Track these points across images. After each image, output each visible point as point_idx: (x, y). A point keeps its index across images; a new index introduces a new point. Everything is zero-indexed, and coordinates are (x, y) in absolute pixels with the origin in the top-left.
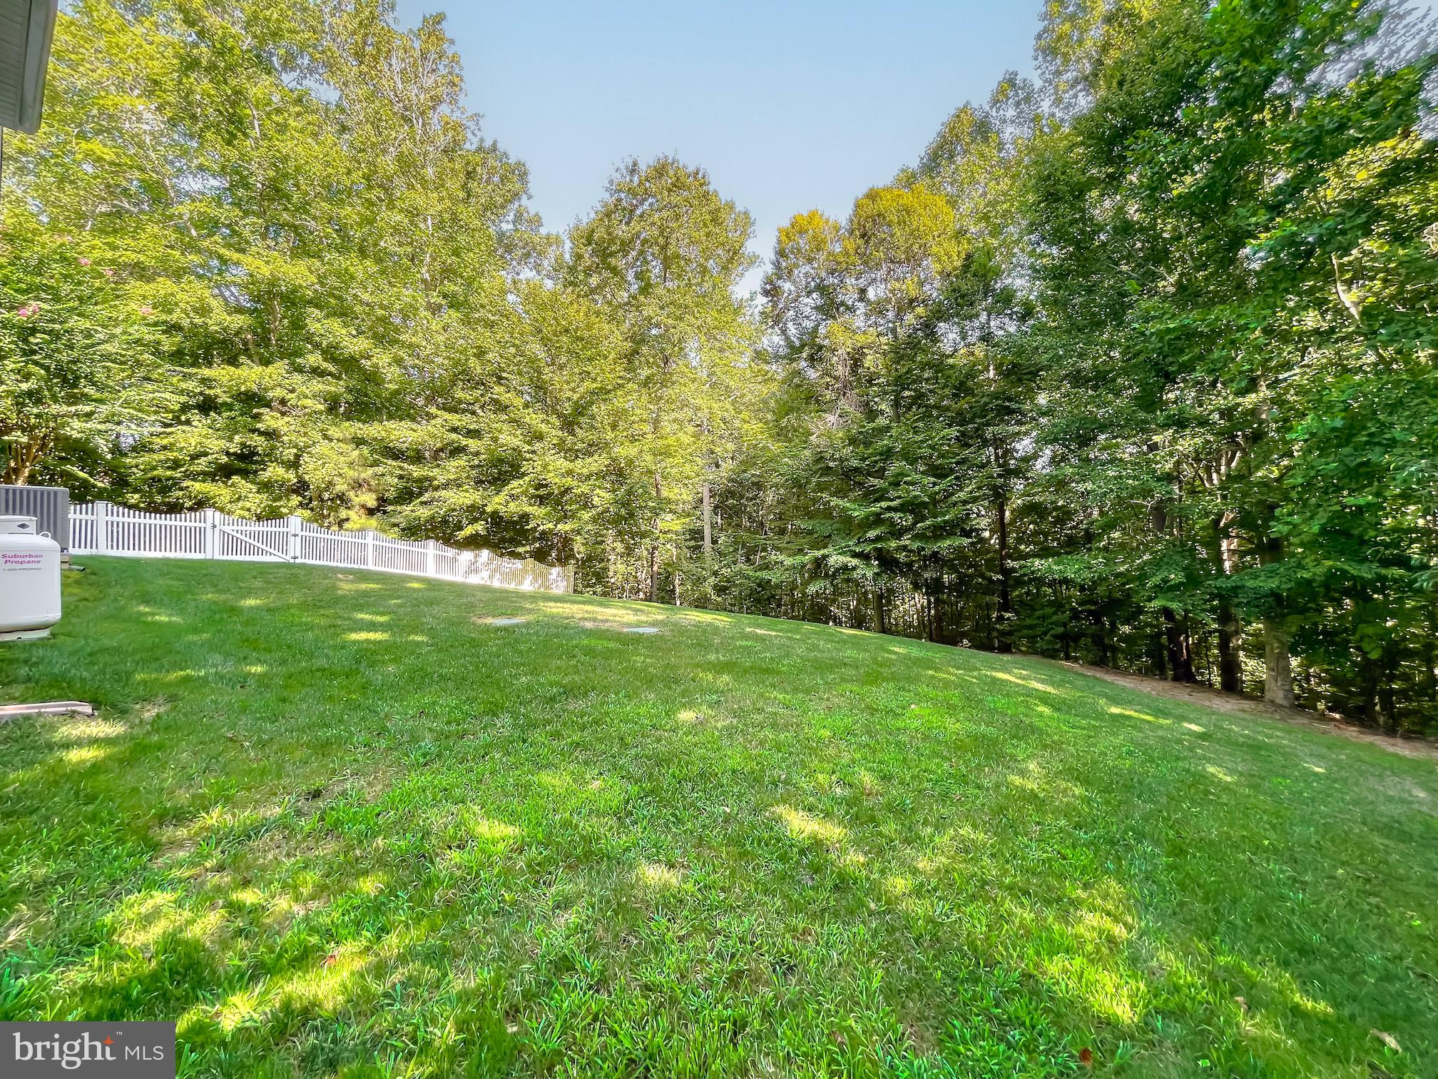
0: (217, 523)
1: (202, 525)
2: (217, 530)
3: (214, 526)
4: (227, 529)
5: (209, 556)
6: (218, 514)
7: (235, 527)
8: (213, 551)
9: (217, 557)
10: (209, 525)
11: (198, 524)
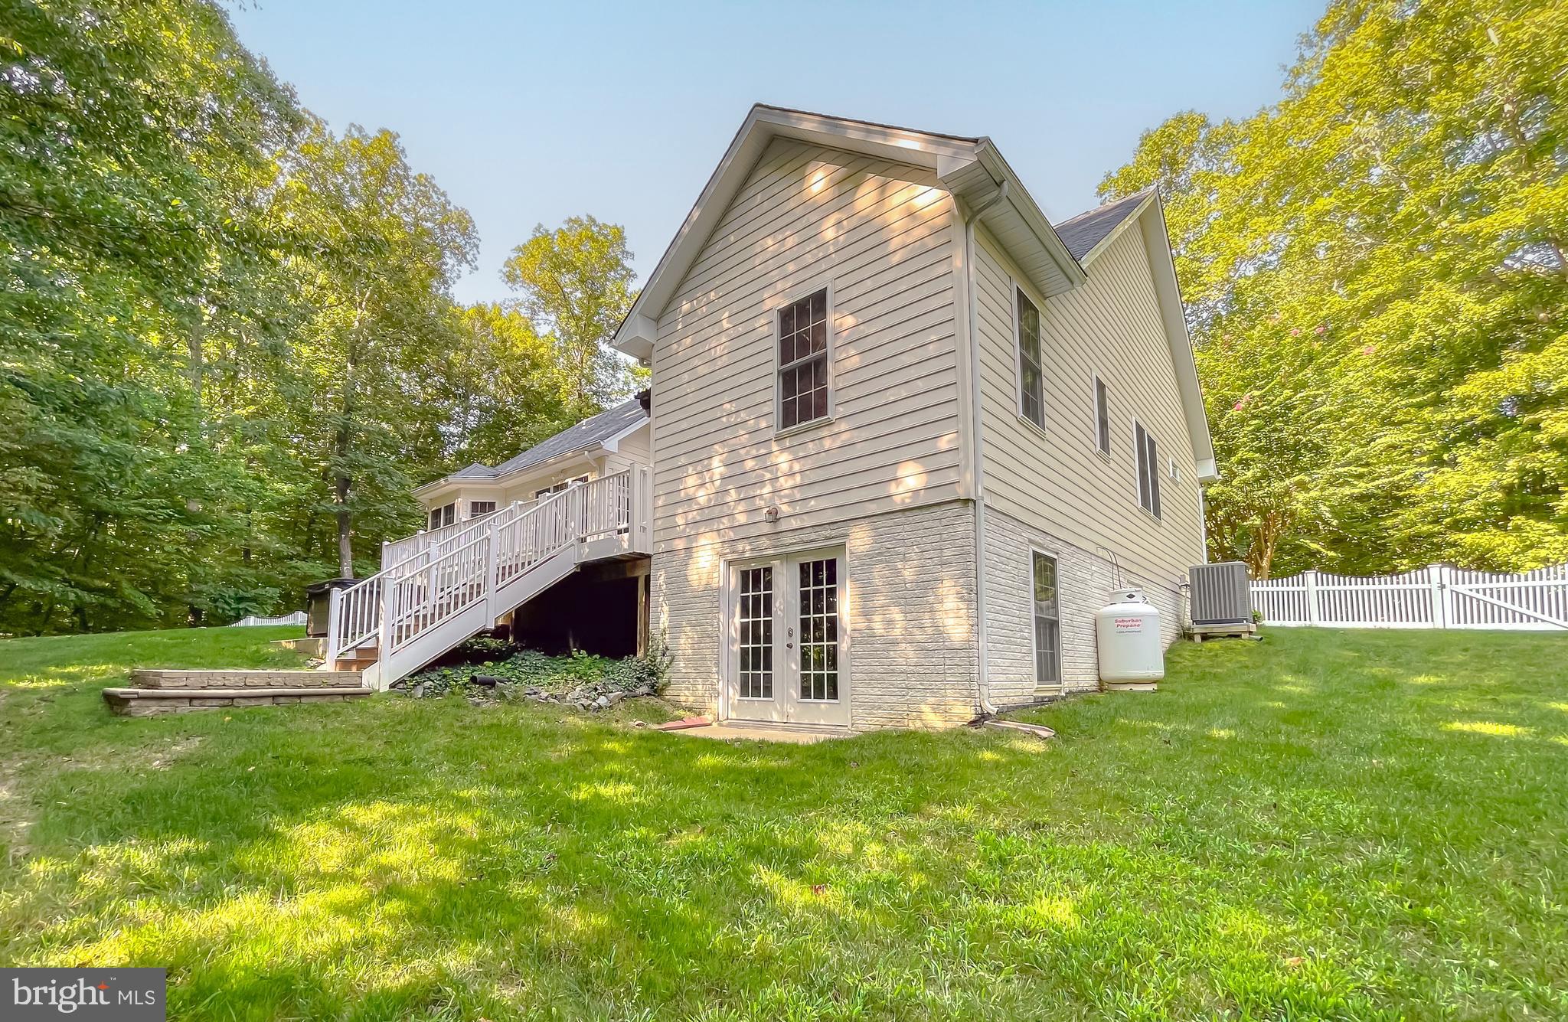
0: (1446, 581)
1: (1426, 586)
2: (1447, 592)
3: (1443, 587)
4: (1461, 588)
5: (1439, 625)
6: (1446, 571)
7: (1474, 586)
8: (1443, 618)
9: (1449, 625)
10: (1435, 586)
11: (1420, 586)
